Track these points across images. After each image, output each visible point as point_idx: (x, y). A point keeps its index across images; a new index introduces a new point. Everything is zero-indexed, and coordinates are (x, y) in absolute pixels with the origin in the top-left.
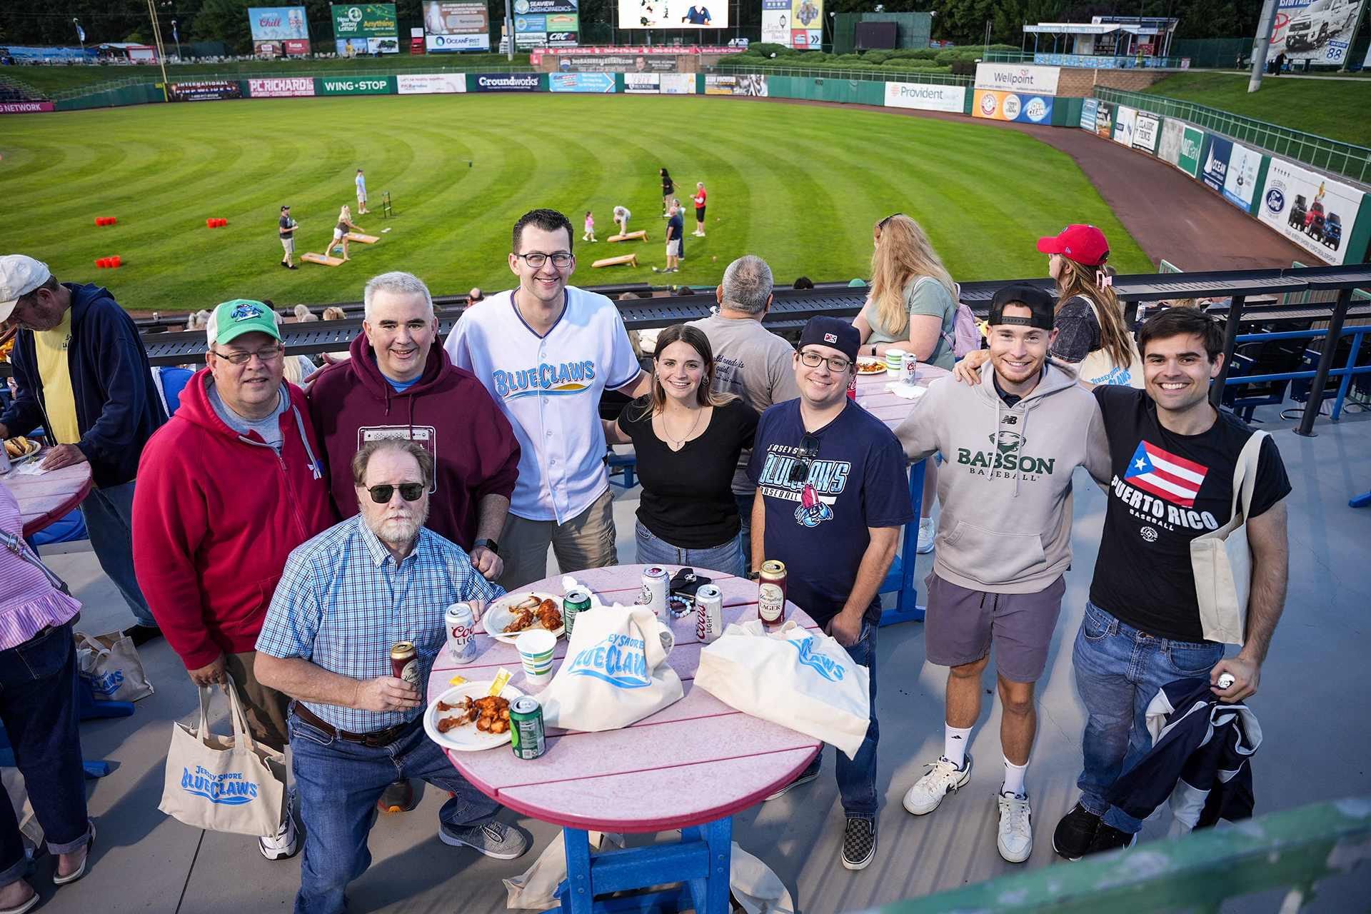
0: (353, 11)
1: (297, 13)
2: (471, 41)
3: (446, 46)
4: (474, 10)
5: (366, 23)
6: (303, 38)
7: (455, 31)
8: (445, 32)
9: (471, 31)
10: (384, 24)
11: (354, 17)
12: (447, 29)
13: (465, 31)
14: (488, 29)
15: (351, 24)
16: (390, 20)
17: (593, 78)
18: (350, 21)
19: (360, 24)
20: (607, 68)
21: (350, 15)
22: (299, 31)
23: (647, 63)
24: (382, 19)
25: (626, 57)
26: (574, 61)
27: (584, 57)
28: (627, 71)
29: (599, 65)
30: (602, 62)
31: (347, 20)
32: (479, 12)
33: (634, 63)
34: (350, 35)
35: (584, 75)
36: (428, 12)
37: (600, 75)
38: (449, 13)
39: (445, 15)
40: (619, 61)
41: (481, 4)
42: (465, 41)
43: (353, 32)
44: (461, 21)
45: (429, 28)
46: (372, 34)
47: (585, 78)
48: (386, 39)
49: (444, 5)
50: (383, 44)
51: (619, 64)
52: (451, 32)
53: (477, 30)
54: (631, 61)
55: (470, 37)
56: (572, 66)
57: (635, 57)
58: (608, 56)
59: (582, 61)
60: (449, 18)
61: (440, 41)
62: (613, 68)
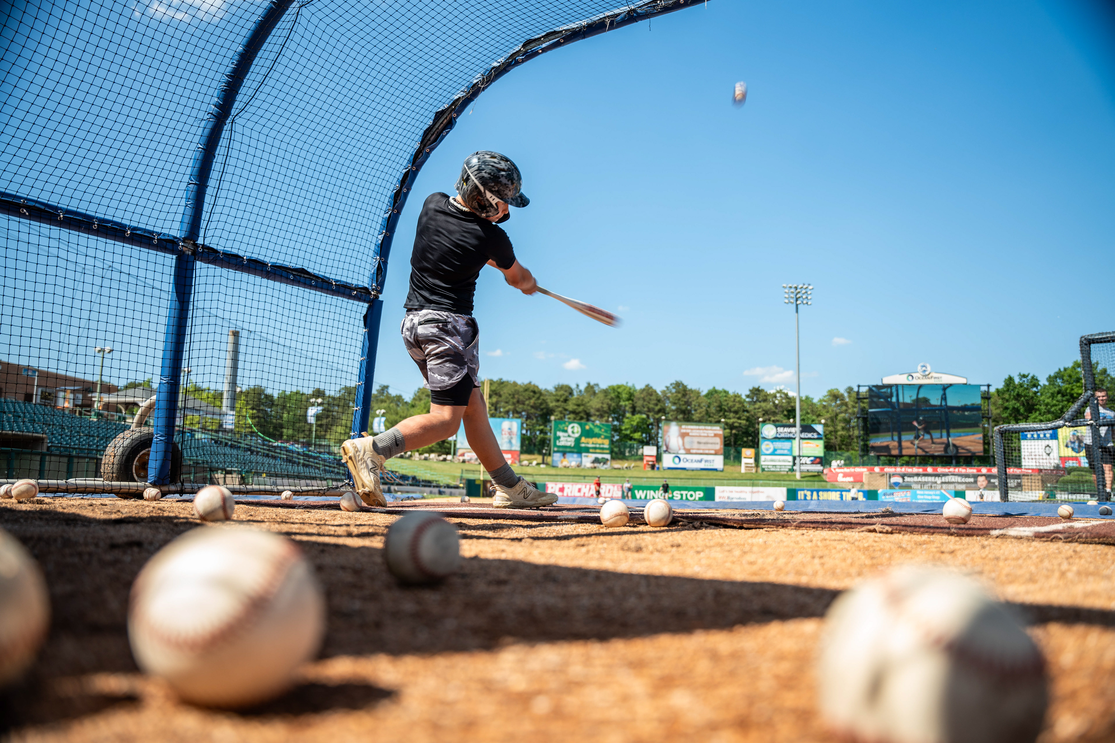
0: (573, 427)
1: (511, 425)
2: (706, 461)
3: (682, 465)
4: (711, 433)
5: (583, 439)
6: (513, 448)
7: (692, 451)
8: (682, 451)
9: (707, 452)
10: (599, 441)
11: (573, 432)
12: (685, 449)
13: (701, 451)
14: (722, 451)
15: (569, 439)
16: (606, 437)
17: (931, 495)
18: (569, 436)
19: (578, 440)
20: (944, 486)
21: (570, 430)
22: (510, 442)
23: (989, 482)
24: (598, 436)
25: (967, 476)
26: (907, 479)
27: (918, 475)
28: (968, 489)
29: (936, 483)
30: (939, 480)
31: (566, 434)
32: (716, 435)
33: (976, 482)
34: (568, 450)
35: (918, 492)
36: (667, 432)
37: (938, 492)
38: (687, 434)
39: (683, 435)
40: (959, 479)
41: (718, 428)
42: (701, 461)
43: (570, 447)
44: (699, 443)
45: (667, 447)
46: (587, 450)
47: (921, 495)
48: (600, 456)
49: (683, 427)
50: (596, 461)
51: (958, 483)
52: (688, 452)
53: (713, 452)
54: (972, 480)
55: (705, 457)
56: (904, 484)
57: (975, 477)
58: (945, 475)
59: (916, 479)
60: (687, 439)
61: (677, 460)
62: (951, 487)
